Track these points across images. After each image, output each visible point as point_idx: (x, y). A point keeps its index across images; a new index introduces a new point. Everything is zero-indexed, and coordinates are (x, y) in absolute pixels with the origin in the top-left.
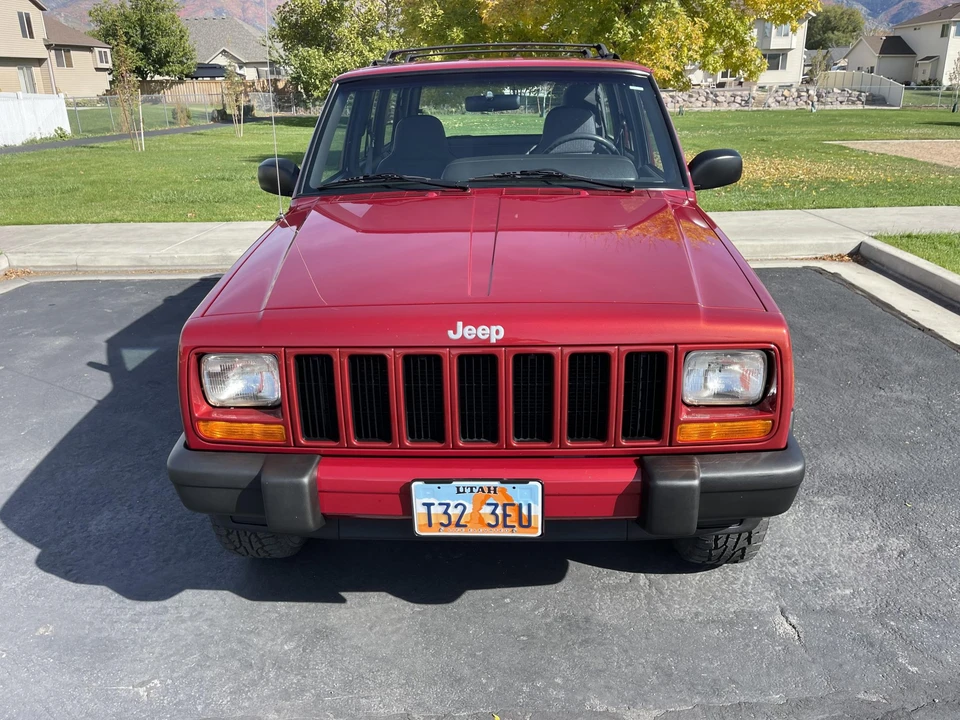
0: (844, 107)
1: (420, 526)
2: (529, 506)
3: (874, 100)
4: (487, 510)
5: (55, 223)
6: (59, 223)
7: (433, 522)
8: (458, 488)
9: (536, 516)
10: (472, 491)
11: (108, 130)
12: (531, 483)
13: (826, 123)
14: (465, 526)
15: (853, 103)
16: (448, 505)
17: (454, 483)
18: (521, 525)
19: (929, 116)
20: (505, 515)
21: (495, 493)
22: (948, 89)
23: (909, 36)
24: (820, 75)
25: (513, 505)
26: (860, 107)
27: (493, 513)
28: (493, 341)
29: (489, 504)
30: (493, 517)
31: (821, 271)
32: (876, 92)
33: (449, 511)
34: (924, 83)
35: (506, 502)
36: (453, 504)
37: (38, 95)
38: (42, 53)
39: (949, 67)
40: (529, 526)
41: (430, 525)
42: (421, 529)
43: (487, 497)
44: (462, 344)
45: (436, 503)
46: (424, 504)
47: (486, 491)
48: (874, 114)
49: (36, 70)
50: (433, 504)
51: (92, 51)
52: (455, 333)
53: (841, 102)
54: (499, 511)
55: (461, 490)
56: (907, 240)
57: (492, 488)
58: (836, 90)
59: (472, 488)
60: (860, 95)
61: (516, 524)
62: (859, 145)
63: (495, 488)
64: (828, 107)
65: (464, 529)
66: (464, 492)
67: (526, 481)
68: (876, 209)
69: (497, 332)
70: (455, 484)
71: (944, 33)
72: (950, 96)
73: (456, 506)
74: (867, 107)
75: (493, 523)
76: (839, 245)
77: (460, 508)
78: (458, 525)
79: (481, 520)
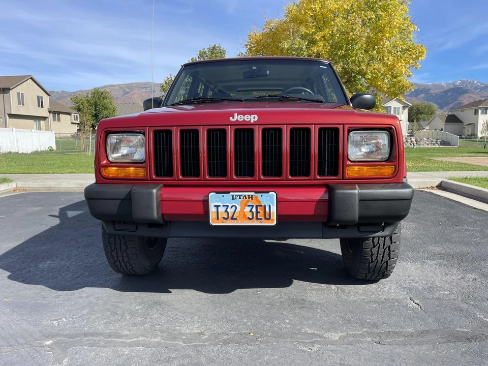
0: (429, 146)
1: (212, 219)
2: (270, 206)
3: (444, 143)
4: (248, 209)
6: (44, 173)
7: (220, 217)
8: (233, 196)
9: (273, 213)
10: (240, 198)
11: (74, 149)
12: (270, 193)
13: (421, 152)
14: (236, 219)
15: (434, 144)
16: (227, 206)
17: (231, 193)
18: (266, 218)
19: (472, 149)
20: (257, 212)
21: (252, 199)
22: (481, 138)
23: (459, 114)
24: (417, 133)
25: (261, 206)
26: (437, 146)
27: (251, 211)
28: (252, 121)
29: (249, 206)
30: (251, 213)
31: (422, 191)
32: (445, 140)
33: (228, 210)
34: (469, 135)
35: (257, 204)
36: (230, 206)
37: (42, 131)
38: (46, 114)
39: (480, 127)
40: (269, 219)
41: (218, 218)
42: (213, 222)
43: (248, 202)
44: (237, 123)
45: (221, 205)
46: (215, 206)
47: (247, 198)
48: (444, 149)
49: (42, 122)
50: (220, 206)
51: (70, 115)
52: (233, 118)
53: (428, 144)
54: (254, 210)
55: (235, 198)
56: (466, 179)
57: (250, 196)
58: (424, 139)
59: (240, 196)
60: (437, 141)
61: (263, 218)
62: (439, 159)
63: (252, 196)
64: (421, 146)
65: (235, 221)
66: (236, 199)
67: (268, 192)
68: (448, 172)
69: (254, 118)
70: (232, 194)
71: (476, 113)
72: (482, 141)
73: (232, 207)
74: (441, 146)
75: (251, 217)
76: (431, 182)
77: (234, 208)
78: (232, 218)
79: (245, 215)
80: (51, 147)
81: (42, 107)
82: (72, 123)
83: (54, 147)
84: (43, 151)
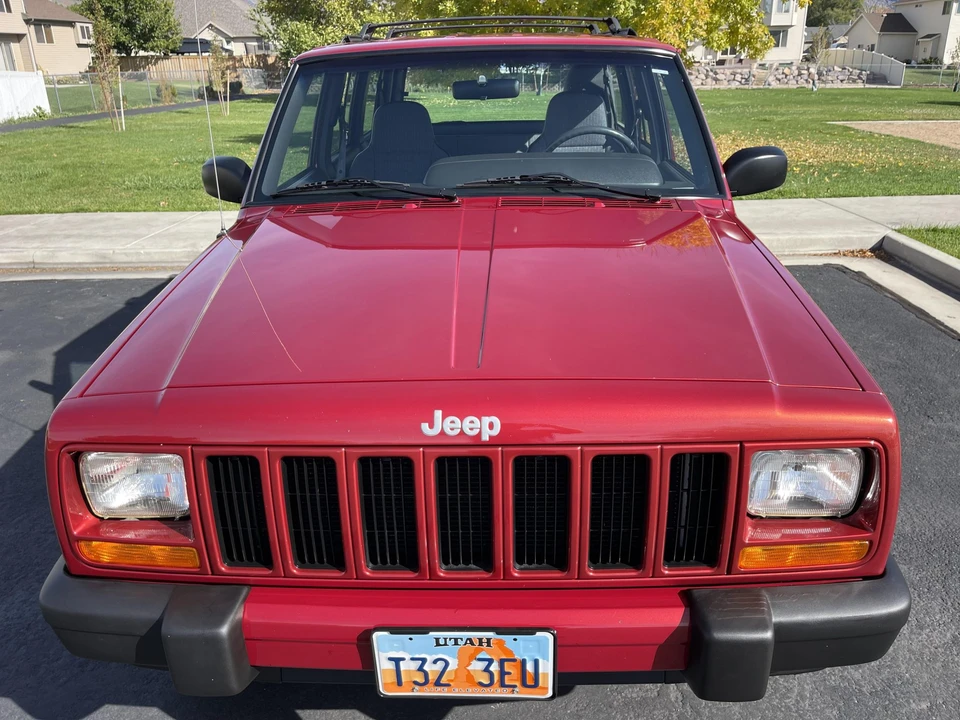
0: (846, 85)
1: (385, 685)
2: (536, 662)
3: (875, 78)
4: (477, 666)
5: (17, 213)
6: (21, 213)
7: (403, 680)
8: (437, 640)
9: (546, 675)
10: (456, 644)
11: (89, 109)
12: (538, 634)
13: (827, 103)
14: (448, 685)
15: (854, 81)
16: (424, 661)
17: (431, 633)
18: (524, 684)
19: (931, 96)
20: (503, 673)
21: (489, 645)
22: (949, 68)
23: (910, 13)
24: (821, 52)
25: (515, 660)
26: (860, 85)
27: (487, 670)
28: (485, 438)
29: (480, 660)
30: (486, 675)
31: (843, 270)
32: (876, 71)
33: (426, 668)
34: (925, 61)
35: (504, 657)
36: (430, 659)
37: (17, 73)
38: (21, 28)
39: (950, 45)
40: (536, 685)
41: (399, 683)
43: (479, 651)
45: (407, 657)
46: (390, 659)
47: (477, 643)
48: (875, 93)
49: (14, 46)
50: (403, 659)
51: (73, 26)
52: (431, 426)
53: (842, 81)
54: (494, 668)
55: (442, 642)
56: (933, 234)
57: (484, 640)
58: (836, 68)
59: (456, 640)
60: (861, 74)
61: (518, 684)
62: (864, 126)
63: (489, 640)
64: (828, 86)
65: (446, 689)
66: (446, 644)
67: (530, 631)
68: (894, 197)
69: (491, 426)
70: (434, 634)
71: (946, 10)
72: (951, 75)
73: (435, 662)
74: (867, 86)
75: (486, 682)
76: (861, 239)
77: (441, 665)
78: (438, 683)
79: (470, 678)
80: (40, 108)
81: (9, 10)
82: (80, 45)
83: (47, 108)
84: (24, 118)
